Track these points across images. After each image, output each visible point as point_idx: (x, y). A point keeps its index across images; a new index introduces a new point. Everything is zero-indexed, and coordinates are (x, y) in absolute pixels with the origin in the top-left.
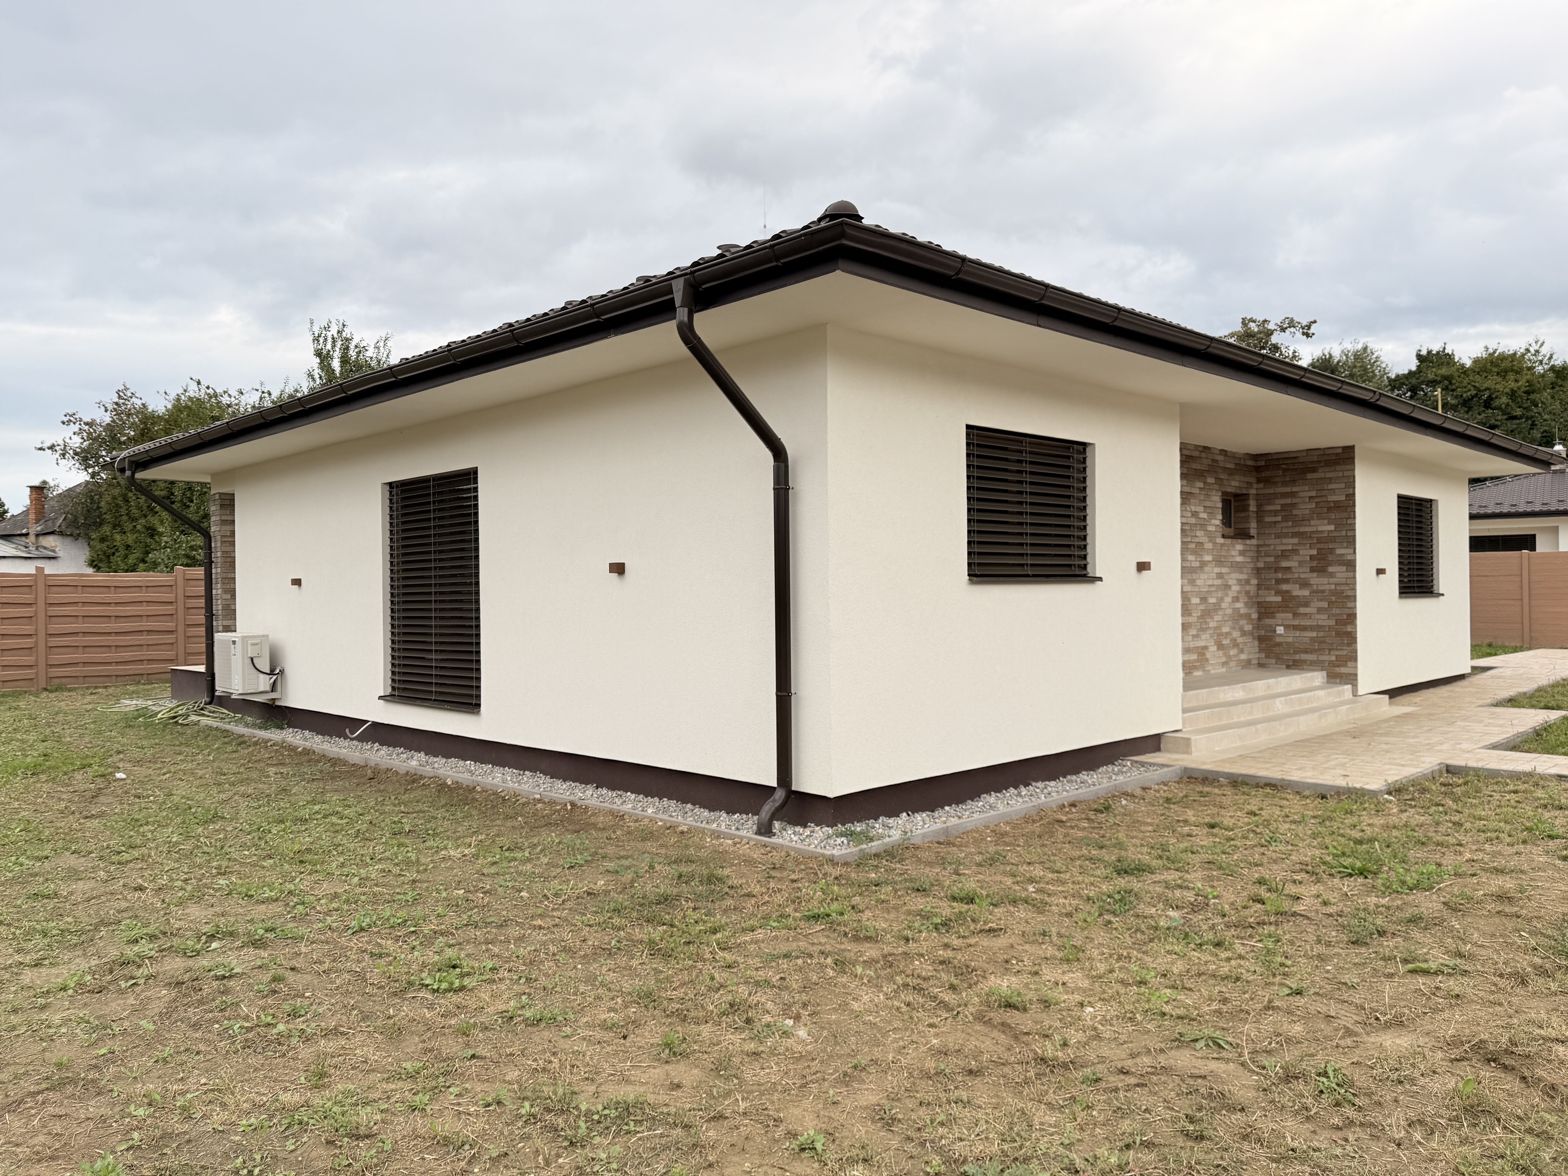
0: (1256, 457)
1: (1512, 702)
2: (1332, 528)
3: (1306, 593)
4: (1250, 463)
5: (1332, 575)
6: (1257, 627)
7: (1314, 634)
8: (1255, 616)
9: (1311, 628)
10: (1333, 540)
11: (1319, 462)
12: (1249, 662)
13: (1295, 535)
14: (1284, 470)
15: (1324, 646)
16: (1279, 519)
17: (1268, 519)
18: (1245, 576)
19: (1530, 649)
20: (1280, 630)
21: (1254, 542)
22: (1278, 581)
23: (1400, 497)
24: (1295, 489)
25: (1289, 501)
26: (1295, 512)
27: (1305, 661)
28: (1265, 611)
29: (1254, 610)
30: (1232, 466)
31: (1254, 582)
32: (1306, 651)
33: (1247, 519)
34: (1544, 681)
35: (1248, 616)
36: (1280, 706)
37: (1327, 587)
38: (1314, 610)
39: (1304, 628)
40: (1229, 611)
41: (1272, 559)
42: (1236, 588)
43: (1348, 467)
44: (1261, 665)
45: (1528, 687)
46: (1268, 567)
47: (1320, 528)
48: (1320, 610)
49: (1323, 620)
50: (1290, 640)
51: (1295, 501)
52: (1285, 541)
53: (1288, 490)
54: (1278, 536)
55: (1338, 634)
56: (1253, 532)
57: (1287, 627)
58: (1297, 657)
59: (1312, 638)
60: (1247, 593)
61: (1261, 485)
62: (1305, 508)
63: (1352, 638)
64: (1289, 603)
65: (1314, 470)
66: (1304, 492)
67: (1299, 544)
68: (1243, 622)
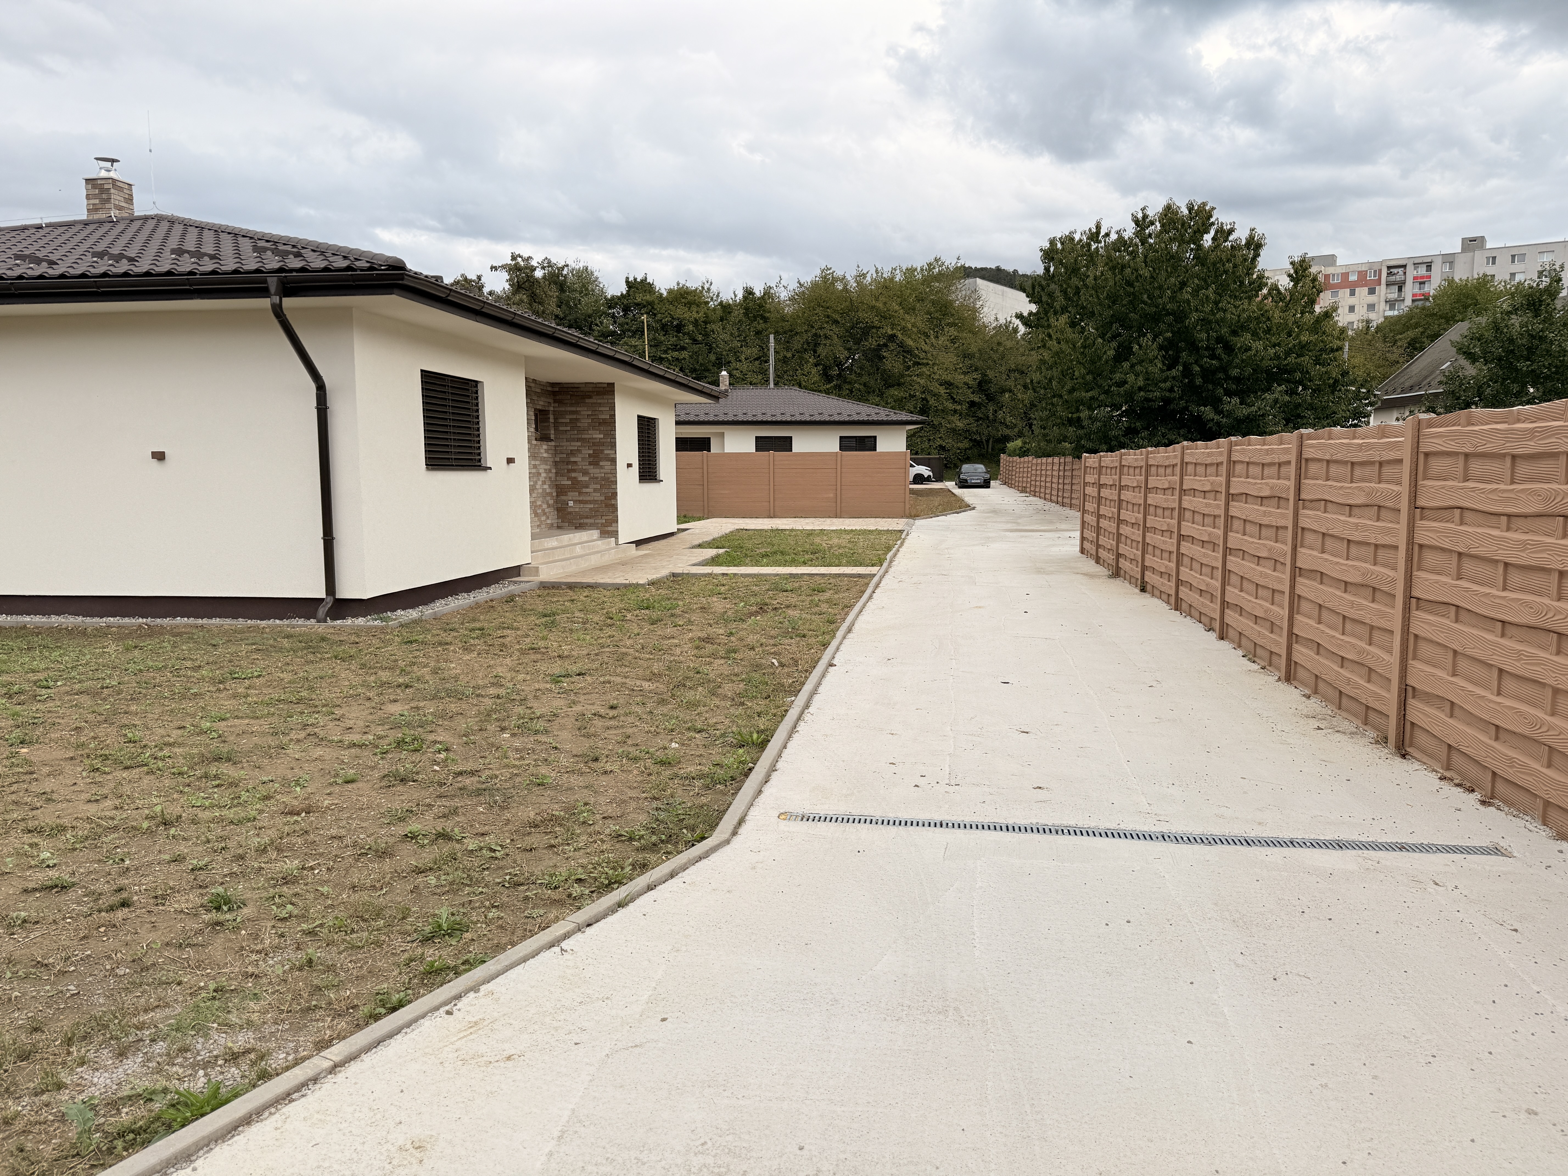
0: (553, 385)
1: (700, 546)
2: (602, 436)
3: (587, 479)
4: (549, 389)
5: (602, 467)
6: (556, 502)
7: (592, 506)
8: (555, 494)
9: (590, 502)
10: (603, 444)
11: (592, 392)
12: (552, 524)
13: (578, 440)
14: (571, 395)
15: (598, 513)
16: (569, 428)
17: (561, 428)
18: (548, 467)
19: (708, 518)
20: (571, 503)
21: (553, 443)
22: (569, 471)
23: (639, 416)
24: (578, 409)
25: (574, 417)
26: (579, 424)
27: (587, 524)
28: (561, 491)
29: (554, 490)
30: (539, 391)
31: (554, 471)
32: (587, 518)
33: (548, 427)
34: (716, 535)
35: (550, 494)
36: (578, 550)
37: (599, 475)
38: (592, 490)
39: (586, 502)
40: (540, 491)
41: (565, 456)
42: (544, 475)
43: (610, 397)
44: (559, 527)
45: (708, 538)
46: (562, 461)
47: (594, 436)
48: (595, 490)
49: (597, 496)
50: (577, 510)
51: (578, 417)
52: (573, 444)
53: (573, 409)
54: (567, 441)
55: (606, 506)
56: (552, 437)
57: (575, 501)
58: (582, 521)
59: (590, 509)
60: (550, 478)
61: (557, 405)
62: (585, 422)
63: (615, 508)
64: (576, 485)
65: (590, 397)
66: (585, 411)
67: (582, 446)
68: (548, 498)
